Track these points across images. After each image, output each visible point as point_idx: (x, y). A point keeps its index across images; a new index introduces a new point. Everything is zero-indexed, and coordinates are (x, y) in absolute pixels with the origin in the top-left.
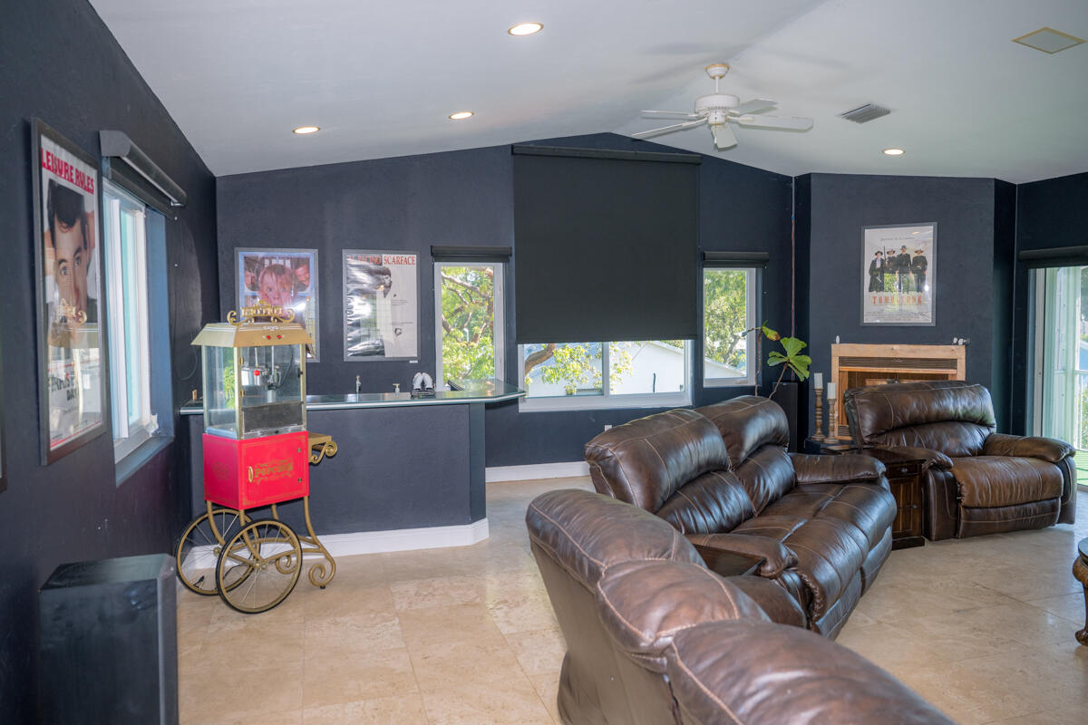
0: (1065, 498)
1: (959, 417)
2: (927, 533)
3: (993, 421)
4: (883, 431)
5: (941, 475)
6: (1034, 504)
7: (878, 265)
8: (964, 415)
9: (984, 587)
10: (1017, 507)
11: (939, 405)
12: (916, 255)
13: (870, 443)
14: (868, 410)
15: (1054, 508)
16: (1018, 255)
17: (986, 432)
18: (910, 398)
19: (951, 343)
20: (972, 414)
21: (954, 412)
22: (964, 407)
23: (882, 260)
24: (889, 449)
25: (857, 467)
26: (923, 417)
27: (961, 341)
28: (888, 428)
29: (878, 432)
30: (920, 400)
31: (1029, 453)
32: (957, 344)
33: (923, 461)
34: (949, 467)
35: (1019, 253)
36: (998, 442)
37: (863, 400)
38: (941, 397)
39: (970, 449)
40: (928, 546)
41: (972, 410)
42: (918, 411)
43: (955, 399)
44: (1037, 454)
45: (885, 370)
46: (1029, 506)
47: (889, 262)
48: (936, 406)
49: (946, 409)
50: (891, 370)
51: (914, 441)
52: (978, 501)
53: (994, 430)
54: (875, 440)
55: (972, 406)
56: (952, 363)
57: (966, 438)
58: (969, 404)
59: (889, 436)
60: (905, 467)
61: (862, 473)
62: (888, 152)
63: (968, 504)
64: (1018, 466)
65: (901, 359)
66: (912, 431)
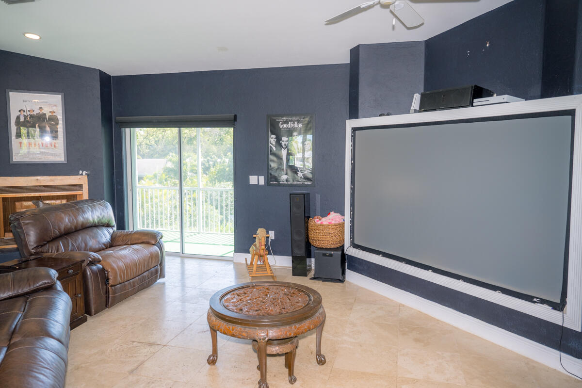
0: (161, 264)
1: (95, 224)
2: (88, 312)
3: (114, 223)
4: (45, 243)
5: (94, 268)
6: (147, 272)
7: (22, 119)
8: (98, 222)
9: (139, 342)
10: (139, 277)
11: (83, 218)
12: (50, 114)
13: (36, 253)
14: (32, 228)
15: (157, 271)
16: (115, 119)
17: (111, 231)
18: (63, 215)
19: (78, 174)
20: (103, 221)
21: (92, 221)
22: (98, 217)
23: (24, 116)
24: (53, 257)
25: (36, 278)
26: (73, 227)
27: (84, 173)
28: (49, 239)
29: (42, 244)
30: (70, 216)
31: (140, 241)
32: (82, 174)
33: (83, 261)
34: (99, 261)
35: (115, 118)
36: (119, 236)
37: (28, 221)
38: (84, 212)
39: (104, 245)
40: (91, 320)
41: (102, 218)
42: (69, 224)
43: (92, 211)
44: (145, 241)
45: (32, 194)
46: (145, 274)
47: (30, 118)
48: (81, 218)
49: (88, 219)
50: (37, 194)
51: (69, 246)
52: (119, 280)
53: (115, 229)
54: (40, 250)
55: (102, 215)
56: (79, 187)
57: (102, 237)
58: (101, 214)
59: (51, 245)
60: (71, 269)
61: (41, 283)
62: (28, 35)
63: (113, 284)
64: (137, 250)
65: (44, 186)
66: (66, 238)
